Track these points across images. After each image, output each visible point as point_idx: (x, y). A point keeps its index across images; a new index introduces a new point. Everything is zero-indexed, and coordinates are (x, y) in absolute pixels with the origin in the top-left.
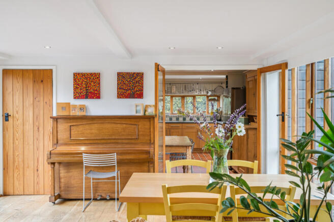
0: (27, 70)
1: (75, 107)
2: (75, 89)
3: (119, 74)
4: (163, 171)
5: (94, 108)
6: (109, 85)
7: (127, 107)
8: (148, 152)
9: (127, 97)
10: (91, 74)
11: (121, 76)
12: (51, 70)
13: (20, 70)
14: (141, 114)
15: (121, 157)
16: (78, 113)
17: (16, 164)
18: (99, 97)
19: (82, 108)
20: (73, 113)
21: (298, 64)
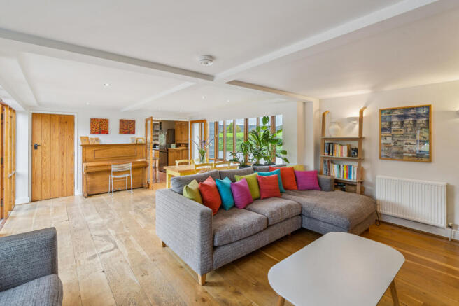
0: (54, 115)
1: (92, 139)
2: (92, 128)
3: (121, 121)
4: (175, 165)
5: (104, 139)
6: (114, 126)
7: (126, 139)
8: (146, 162)
9: (125, 133)
10: (103, 120)
11: (122, 122)
12: (73, 116)
13: (47, 114)
14: (135, 142)
15: (135, 165)
16: (95, 143)
17: (44, 178)
18: (108, 133)
19: (97, 140)
20: (91, 143)
21: (211, 120)
